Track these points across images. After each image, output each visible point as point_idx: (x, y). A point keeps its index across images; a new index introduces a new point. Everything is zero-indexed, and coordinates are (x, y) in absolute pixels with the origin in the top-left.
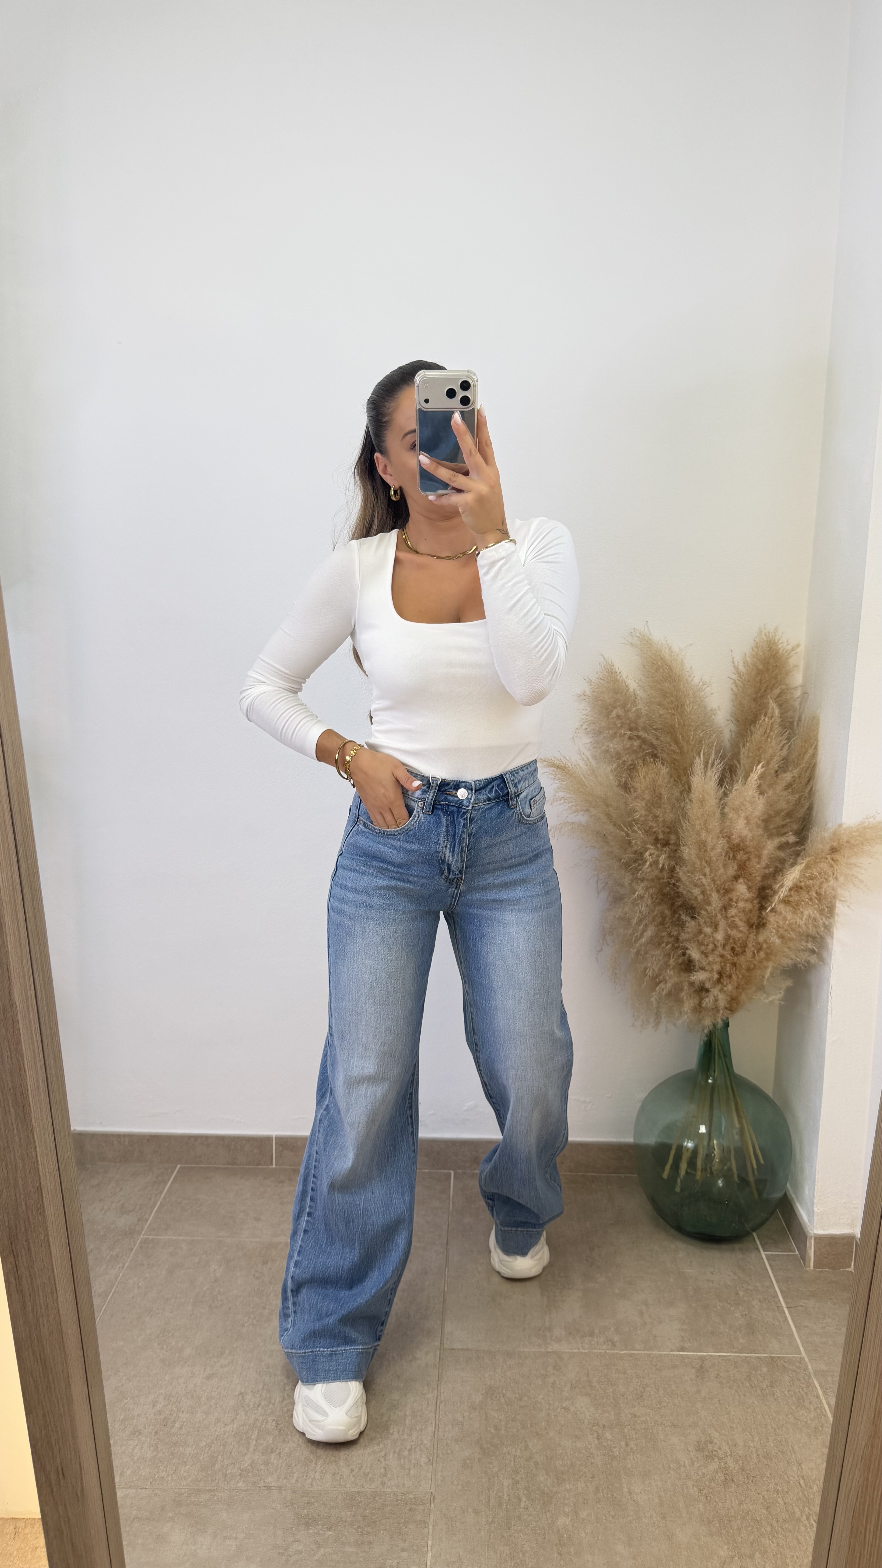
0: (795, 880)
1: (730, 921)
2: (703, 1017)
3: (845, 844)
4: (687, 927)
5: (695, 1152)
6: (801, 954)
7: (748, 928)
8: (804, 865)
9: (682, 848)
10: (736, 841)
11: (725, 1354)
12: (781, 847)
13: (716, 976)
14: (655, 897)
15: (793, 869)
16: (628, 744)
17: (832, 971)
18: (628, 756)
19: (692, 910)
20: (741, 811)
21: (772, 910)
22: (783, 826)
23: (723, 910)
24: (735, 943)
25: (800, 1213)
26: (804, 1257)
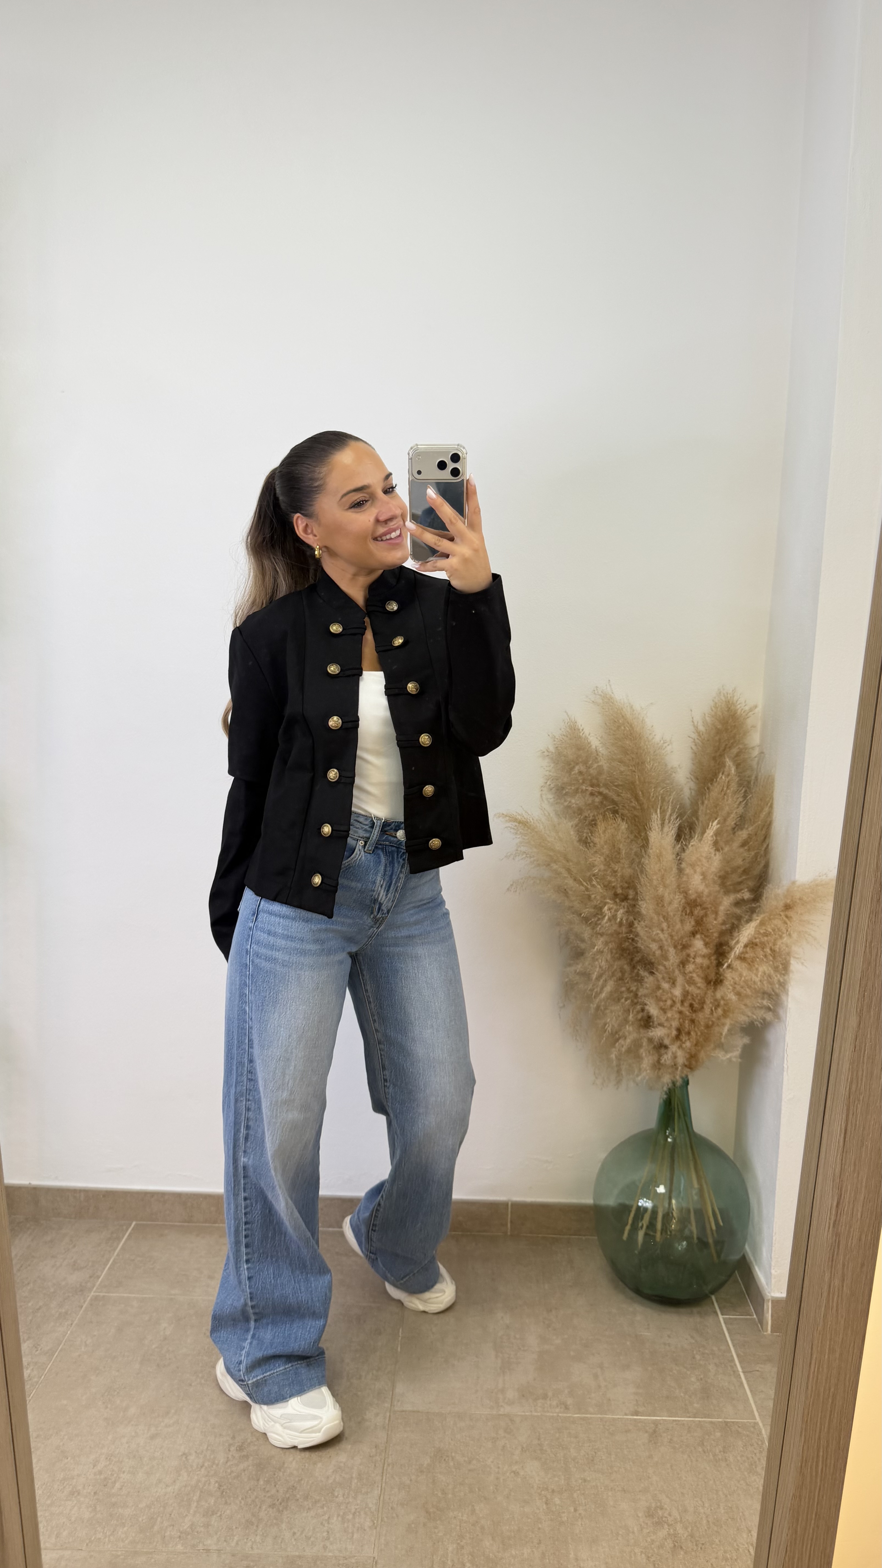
0: (751, 936)
1: (687, 977)
2: (662, 1074)
3: (798, 901)
4: (646, 982)
5: (654, 1212)
6: (757, 1011)
7: (705, 984)
8: (758, 922)
9: (640, 903)
10: (693, 897)
11: (678, 1418)
12: (737, 904)
13: (674, 1033)
14: (614, 951)
15: (749, 925)
16: (590, 800)
17: (788, 1029)
18: (589, 812)
19: (649, 965)
20: (697, 867)
21: (729, 966)
22: (740, 883)
23: (681, 966)
24: (693, 999)
25: (758, 1275)
26: (761, 1320)
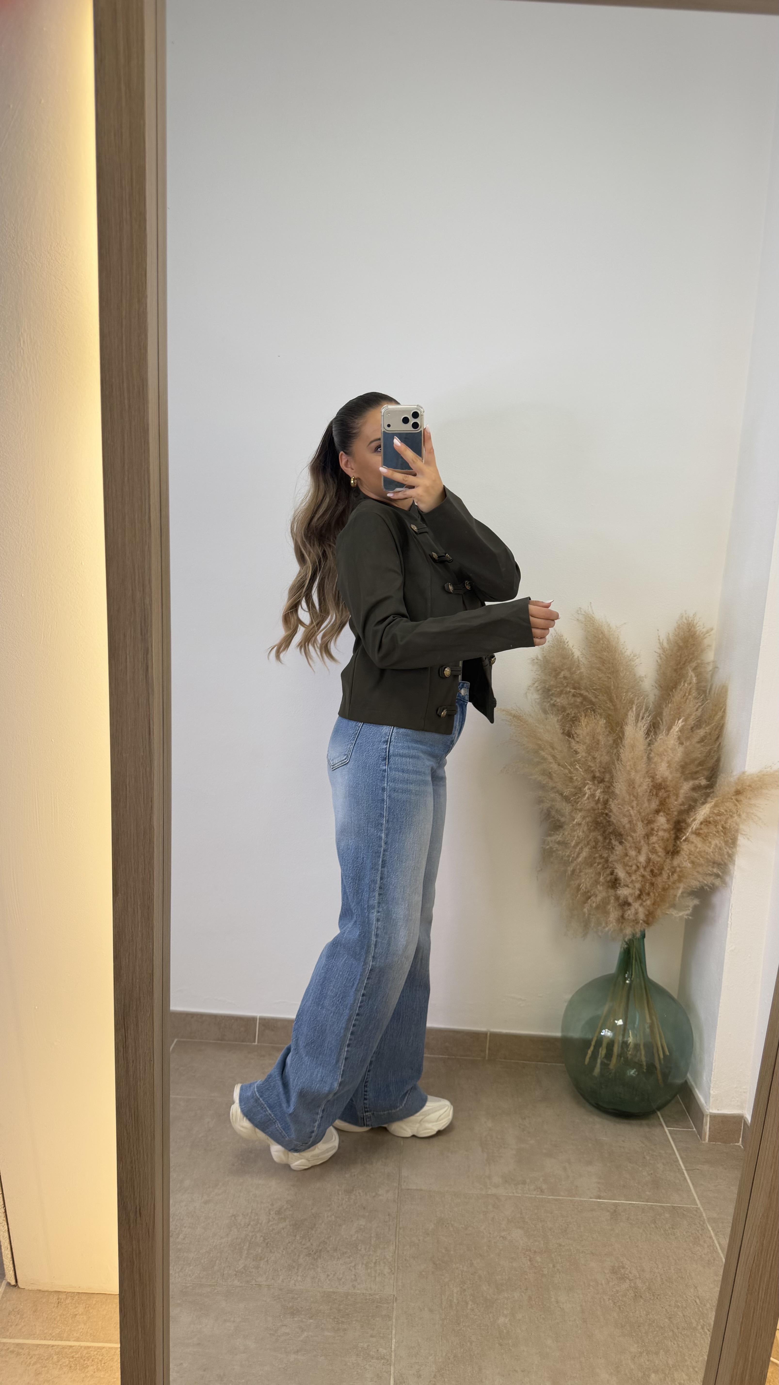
0: (706, 815)
1: (651, 847)
2: (625, 927)
3: (747, 788)
4: (616, 850)
5: (611, 1044)
6: (708, 877)
7: (665, 854)
8: (713, 803)
9: (615, 784)
10: (660, 781)
11: (634, 1203)
12: (695, 788)
13: (637, 892)
14: (590, 824)
15: (704, 807)
16: (572, 700)
17: (733, 892)
18: (571, 710)
19: (620, 837)
20: (664, 757)
21: (685, 840)
22: (696, 772)
23: (646, 837)
24: (654, 865)
25: (698, 1096)
26: (700, 1132)
